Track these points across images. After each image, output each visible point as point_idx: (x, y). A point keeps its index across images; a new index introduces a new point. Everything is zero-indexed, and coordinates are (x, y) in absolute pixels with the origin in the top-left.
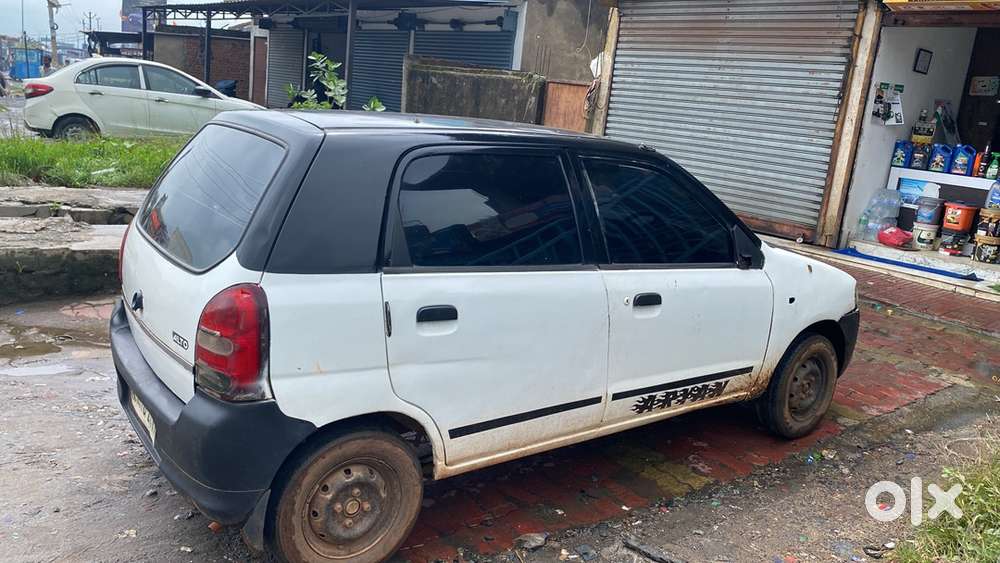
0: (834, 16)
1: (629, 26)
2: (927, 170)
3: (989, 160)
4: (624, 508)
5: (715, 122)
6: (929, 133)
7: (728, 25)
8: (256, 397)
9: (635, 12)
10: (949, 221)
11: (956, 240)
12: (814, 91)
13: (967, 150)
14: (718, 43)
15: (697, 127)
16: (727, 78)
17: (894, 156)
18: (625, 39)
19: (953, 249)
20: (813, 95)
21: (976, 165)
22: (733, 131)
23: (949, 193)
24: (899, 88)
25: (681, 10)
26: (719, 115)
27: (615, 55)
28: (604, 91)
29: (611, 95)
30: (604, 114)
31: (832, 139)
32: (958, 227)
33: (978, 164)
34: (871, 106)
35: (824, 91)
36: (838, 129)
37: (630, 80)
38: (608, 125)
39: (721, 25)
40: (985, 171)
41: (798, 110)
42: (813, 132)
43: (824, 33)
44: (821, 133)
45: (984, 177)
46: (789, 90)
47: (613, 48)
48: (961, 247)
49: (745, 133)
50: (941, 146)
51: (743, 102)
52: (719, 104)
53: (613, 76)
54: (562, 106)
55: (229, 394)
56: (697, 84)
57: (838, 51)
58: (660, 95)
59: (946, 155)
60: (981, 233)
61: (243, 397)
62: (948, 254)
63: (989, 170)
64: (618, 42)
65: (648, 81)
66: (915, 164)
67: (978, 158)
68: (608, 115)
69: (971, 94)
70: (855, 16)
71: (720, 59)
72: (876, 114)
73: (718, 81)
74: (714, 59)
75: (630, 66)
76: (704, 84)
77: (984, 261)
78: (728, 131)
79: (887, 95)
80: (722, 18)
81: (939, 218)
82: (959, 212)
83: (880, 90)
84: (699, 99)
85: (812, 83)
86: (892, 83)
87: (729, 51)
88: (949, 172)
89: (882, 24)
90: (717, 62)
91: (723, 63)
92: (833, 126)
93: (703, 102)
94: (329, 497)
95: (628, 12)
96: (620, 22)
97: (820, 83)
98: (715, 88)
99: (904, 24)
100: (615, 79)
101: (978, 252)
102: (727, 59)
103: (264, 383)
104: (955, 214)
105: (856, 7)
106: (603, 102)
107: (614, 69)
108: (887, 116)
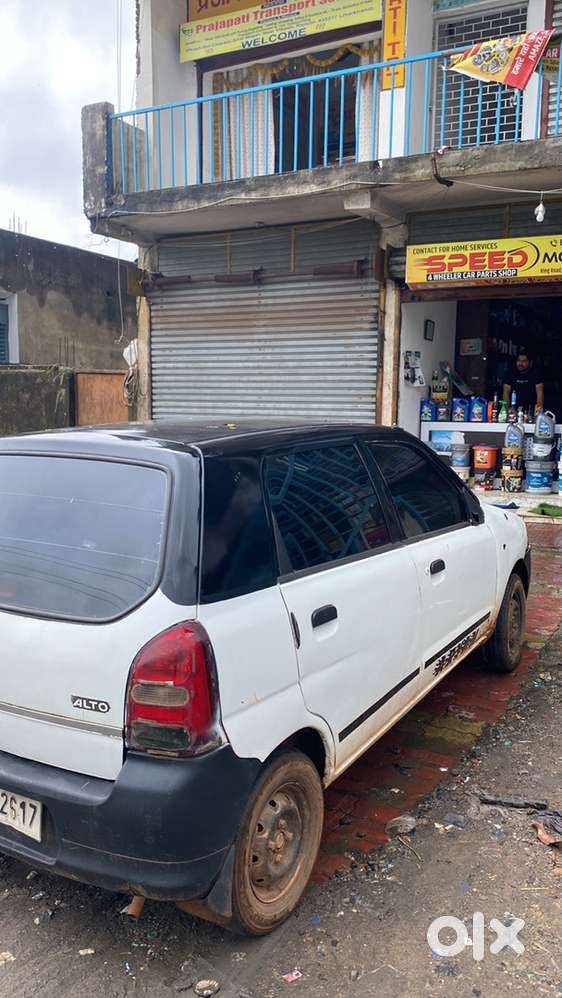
0: (358, 296)
1: (161, 314)
2: (451, 421)
3: (499, 408)
4: (443, 770)
5: (264, 398)
6: (445, 390)
7: (261, 309)
8: (215, 744)
9: (165, 300)
10: (479, 462)
11: (487, 477)
12: (352, 363)
13: (480, 401)
14: (255, 326)
15: (246, 405)
16: (269, 357)
17: (421, 413)
18: (159, 326)
19: (487, 484)
20: (351, 367)
21: (489, 414)
22: (283, 405)
23: (473, 439)
24: (418, 354)
25: (213, 297)
26: (266, 392)
27: (151, 343)
28: (144, 378)
29: (152, 381)
30: (147, 400)
31: (375, 403)
32: (487, 466)
33: (491, 411)
34: (403, 372)
35: (361, 362)
36: (378, 395)
37: (171, 365)
38: (154, 410)
39: (257, 309)
40: (497, 417)
41: (340, 381)
42: (356, 399)
43: (352, 312)
44: (364, 399)
45: (497, 422)
46: (328, 363)
47: (147, 335)
48: (491, 483)
49: (294, 406)
50: (459, 400)
51: (288, 378)
52: (265, 382)
53: (151, 362)
54: (97, 396)
55: (189, 749)
56: (240, 364)
57: (367, 326)
58: (205, 378)
59: (464, 407)
60: (506, 469)
61: (203, 748)
62: (483, 489)
63: (500, 416)
64: (151, 330)
65: (190, 365)
66: (440, 418)
67: (490, 406)
68: (152, 400)
69: (462, 354)
70: (376, 295)
71: (259, 340)
72: (407, 378)
73: (258, 361)
74: (253, 341)
75: (168, 352)
76: (246, 364)
77: (513, 491)
78: (277, 405)
79: (411, 360)
80: (256, 302)
81: (470, 461)
82: (486, 453)
83: (406, 357)
84: (245, 378)
85: (349, 356)
86: (413, 351)
87: (266, 333)
88: (469, 421)
89: (402, 300)
90: (256, 344)
91: (262, 344)
92: (373, 392)
93: (249, 381)
94: (266, 835)
95: (158, 300)
96: (150, 310)
97: (355, 356)
98: (258, 368)
99: (420, 300)
100: (154, 366)
101: (506, 484)
102: (266, 340)
103: (217, 727)
104: (482, 455)
105: (377, 287)
106: (145, 389)
107: (151, 356)
108: (413, 379)
